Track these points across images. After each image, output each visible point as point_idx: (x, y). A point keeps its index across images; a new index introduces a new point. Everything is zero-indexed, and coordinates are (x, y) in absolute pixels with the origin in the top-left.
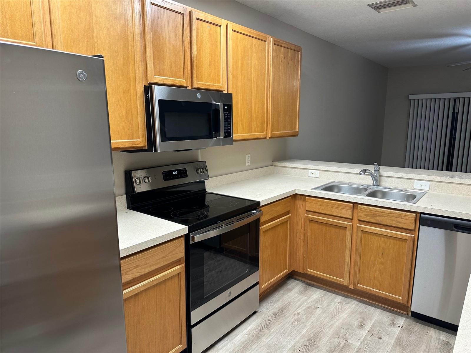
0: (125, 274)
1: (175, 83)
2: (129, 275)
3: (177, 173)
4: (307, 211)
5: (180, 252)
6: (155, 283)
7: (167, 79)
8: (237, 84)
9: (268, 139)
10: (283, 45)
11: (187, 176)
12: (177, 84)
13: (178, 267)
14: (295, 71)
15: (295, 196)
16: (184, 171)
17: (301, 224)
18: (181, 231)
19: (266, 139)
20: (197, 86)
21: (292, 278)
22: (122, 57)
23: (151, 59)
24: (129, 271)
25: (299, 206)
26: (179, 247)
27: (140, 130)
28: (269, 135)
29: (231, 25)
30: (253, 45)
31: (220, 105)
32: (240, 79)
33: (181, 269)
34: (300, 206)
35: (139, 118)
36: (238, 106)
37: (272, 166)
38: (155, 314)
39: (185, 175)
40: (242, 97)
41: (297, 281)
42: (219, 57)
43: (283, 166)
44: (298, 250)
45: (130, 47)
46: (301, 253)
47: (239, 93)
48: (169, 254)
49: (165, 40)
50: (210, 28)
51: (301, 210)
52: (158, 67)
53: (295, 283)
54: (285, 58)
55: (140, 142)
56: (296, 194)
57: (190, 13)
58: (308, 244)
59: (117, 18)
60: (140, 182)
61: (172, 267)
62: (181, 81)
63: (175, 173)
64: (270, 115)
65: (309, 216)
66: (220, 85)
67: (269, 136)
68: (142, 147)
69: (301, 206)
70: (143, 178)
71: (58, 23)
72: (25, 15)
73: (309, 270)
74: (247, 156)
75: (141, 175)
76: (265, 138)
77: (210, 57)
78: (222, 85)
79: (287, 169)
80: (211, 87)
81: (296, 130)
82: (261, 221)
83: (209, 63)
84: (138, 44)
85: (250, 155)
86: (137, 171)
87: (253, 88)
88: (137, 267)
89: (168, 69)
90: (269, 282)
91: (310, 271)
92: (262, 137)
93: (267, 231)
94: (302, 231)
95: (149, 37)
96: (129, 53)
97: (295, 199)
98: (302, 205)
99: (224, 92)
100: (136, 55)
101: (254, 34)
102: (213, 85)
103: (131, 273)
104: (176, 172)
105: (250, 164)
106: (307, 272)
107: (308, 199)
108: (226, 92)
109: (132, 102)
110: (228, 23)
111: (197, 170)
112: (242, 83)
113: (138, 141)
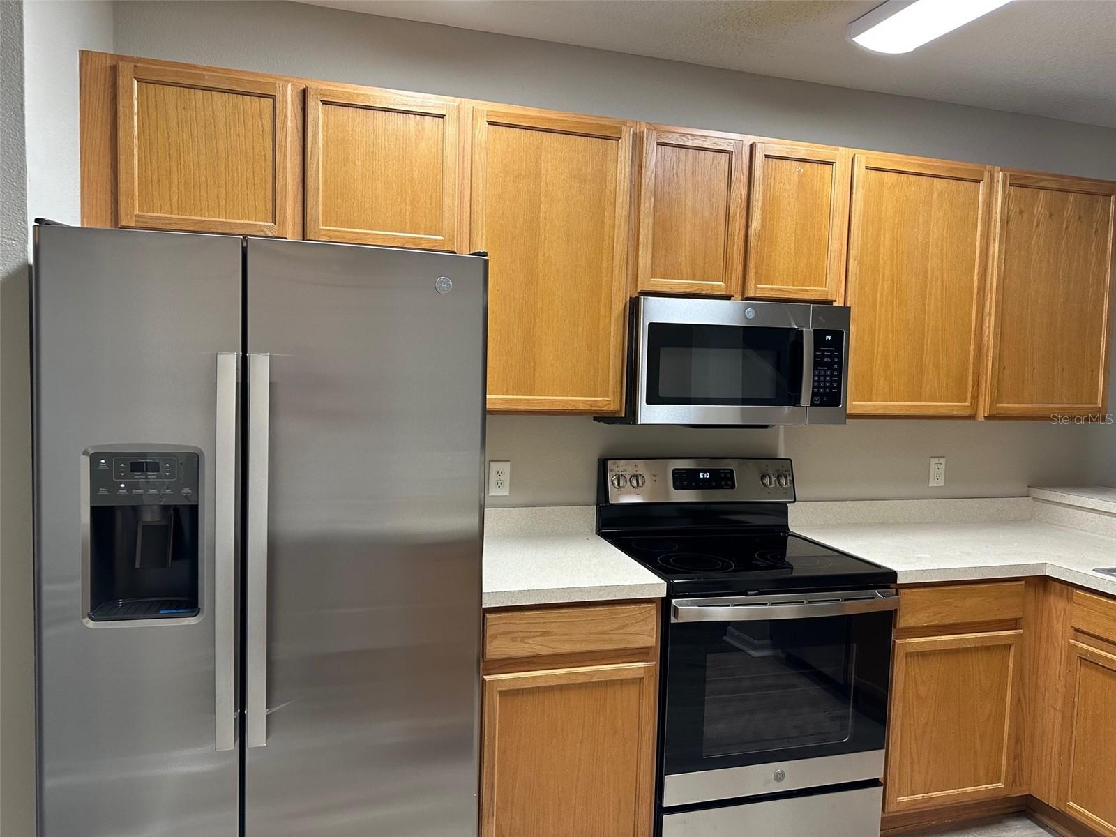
0: (521, 641)
1: (698, 289)
2: (527, 646)
3: (708, 477)
4: (1077, 630)
5: (647, 633)
6: (581, 680)
7: (680, 283)
8: (877, 285)
9: (981, 421)
10: (1042, 184)
11: (733, 487)
12: (704, 292)
13: (639, 664)
14: (1093, 246)
15: (1043, 583)
16: (728, 475)
17: (1058, 666)
18: (647, 588)
19: (972, 422)
20: (755, 293)
21: (1028, 818)
22: (588, 248)
23: (647, 248)
24: (530, 638)
25: (1054, 611)
26: (643, 620)
27: (611, 379)
28: (983, 411)
29: (864, 157)
30: (935, 195)
31: (804, 332)
32: (887, 273)
33: (645, 671)
34: (1058, 614)
35: (612, 357)
36: (877, 336)
37: (1026, 498)
38: (578, 745)
39: (729, 483)
40: (893, 314)
41: (1042, 830)
42: (823, 230)
43: (1058, 501)
44: (1045, 738)
45: (606, 230)
46: (1055, 753)
47: (881, 305)
48: (617, 629)
49: (683, 209)
50: (802, 170)
51: (1060, 624)
52: (662, 261)
53: (1032, 832)
54: (1051, 215)
55: (607, 403)
56: (1046, 576)
57: (752, 147)
58: (1072, 726)
59: (585, 181)
60: (619, 484)
61: (625, 660)
62: (713, 285)
63: (704, 475)
64: (990, 358)
65: (1081, 645)
66: (824, 289)
67: (984, 414)
68: (611, 412)
69: (1059, 612)
70: (628, 477)
71: (481, 201)
72: (434, 196)
73: (1072, 804)
74: (934, 461)
75: (625, 471)
76: (972, 417)
77: (798, 232)
78: (827, 289)
79: (1071, 511)
80: (795, 293)
81: (1096, 403)
82: (903, 621)
83: (793, 244)
84: (623, 223)
85: (942, 461)
86: (617, 461)
87: (930, 294)
88: (546, 634)
89: (686, 263)
90: (927, 796)
91: (1077, 809)
92: (955, 413)
93: (925, 655)
94: (1061, 687)
95: (647, 205)
96: (603, 240)
97: (1045, 591)
98: (1065, 610)
99: (835, 304)
100: (617, 243)
101: (935, 168)
102: (802, 290)
103: (532, 643)
104: (708, 474)
105: (942, 484)
106: (1067, 809)
107: (1078, 596)
108: (843, 305)
109: (601, 329)
110: (854, 155)
111: (763, 478)
112: (893, 283)
113: (604, 400)
